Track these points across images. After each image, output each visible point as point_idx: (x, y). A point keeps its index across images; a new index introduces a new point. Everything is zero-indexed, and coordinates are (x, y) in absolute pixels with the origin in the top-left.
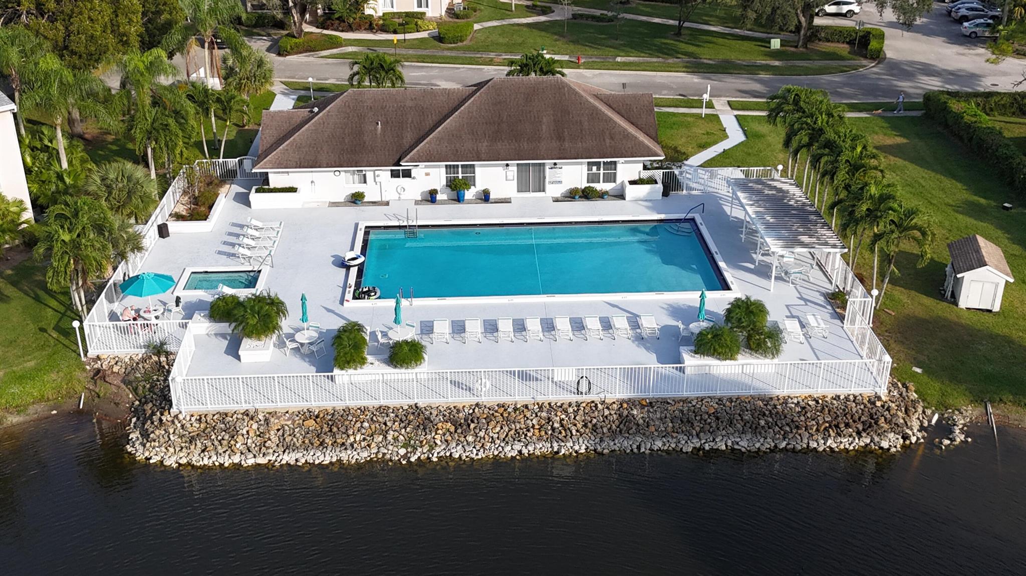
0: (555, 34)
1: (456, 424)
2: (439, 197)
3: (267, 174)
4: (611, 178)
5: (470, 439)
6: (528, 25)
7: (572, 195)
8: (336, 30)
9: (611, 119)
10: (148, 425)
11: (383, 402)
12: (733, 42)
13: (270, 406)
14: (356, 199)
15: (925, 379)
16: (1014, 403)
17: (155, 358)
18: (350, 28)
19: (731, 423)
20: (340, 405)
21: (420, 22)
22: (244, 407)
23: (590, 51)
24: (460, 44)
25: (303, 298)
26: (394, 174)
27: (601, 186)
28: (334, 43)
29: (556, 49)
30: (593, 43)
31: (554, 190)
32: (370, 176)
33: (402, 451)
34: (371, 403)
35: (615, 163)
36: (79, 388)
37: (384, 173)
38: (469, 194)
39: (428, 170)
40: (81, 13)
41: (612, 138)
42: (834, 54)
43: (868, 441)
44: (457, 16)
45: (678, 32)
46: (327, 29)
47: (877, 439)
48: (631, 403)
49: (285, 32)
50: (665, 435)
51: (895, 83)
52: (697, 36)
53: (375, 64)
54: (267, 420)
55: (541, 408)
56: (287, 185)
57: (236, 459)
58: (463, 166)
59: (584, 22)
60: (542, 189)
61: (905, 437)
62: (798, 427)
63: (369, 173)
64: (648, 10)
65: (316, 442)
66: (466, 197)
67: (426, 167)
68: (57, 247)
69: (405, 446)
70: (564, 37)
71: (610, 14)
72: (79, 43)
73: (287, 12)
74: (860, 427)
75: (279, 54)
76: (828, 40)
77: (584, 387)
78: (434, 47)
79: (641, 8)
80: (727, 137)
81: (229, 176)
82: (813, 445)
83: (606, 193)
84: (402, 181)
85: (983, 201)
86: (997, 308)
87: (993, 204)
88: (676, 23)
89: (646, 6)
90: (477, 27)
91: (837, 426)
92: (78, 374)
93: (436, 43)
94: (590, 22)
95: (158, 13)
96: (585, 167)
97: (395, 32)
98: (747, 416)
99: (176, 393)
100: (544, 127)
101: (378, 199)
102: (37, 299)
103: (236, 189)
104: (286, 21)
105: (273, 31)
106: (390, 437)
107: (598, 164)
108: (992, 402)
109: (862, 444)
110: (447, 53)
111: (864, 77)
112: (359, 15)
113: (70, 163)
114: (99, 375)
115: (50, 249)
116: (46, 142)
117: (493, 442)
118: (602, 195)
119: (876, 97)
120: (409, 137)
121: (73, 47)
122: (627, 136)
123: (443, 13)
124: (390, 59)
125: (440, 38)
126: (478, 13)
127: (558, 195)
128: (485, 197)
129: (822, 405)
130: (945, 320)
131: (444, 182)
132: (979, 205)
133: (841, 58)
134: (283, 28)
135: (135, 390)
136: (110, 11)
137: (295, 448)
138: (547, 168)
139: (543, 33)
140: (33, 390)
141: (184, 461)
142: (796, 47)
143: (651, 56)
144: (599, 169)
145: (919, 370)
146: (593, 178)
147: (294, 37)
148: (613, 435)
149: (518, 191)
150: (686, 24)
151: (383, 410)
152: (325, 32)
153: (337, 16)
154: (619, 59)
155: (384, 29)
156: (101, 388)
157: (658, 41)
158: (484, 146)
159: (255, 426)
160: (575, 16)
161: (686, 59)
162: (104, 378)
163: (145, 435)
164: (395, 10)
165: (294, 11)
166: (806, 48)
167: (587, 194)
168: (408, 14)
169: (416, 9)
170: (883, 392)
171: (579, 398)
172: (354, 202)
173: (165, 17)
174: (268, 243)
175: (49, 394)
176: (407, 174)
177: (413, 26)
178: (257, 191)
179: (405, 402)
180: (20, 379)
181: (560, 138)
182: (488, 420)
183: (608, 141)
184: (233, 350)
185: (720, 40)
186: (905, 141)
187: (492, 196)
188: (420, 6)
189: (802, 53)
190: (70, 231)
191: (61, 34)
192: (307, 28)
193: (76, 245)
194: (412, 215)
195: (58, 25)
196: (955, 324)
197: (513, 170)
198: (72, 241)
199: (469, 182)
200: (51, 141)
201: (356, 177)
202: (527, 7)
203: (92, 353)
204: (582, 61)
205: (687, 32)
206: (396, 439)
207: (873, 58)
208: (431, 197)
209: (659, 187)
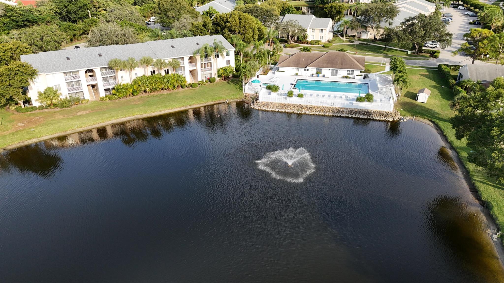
0: (353, 47)
1: (307, 108)
2: (314, 75)
3: (279, 68)
4: (352, 74)
5: (309, 110)
6: (347, 45)
7: (343, 77)
8: (299, 43)
9: (354, 61)
10: (254, 103)
11: (295, 103)
12: (399, 52)
13: (275, 102)
14: (297, 74)
15: (403, 111)
16: (420, 117)
17: (256, 94)
18: (302, 43)
19: (359, 113)
20: (287, 103)
21: (319, 43)
22: (270, 102)
23: (360, 51)
24: (328, 48)
25: (283, 85)
26: (305, 70)
27: (349, 76)
28: (298, 46)
29: (352, 50)
30: (362, 49)
31: (339, 76)
32: (300, 70)
33: (297, 111)
34: (293, 103)
35: (353, 71)
36: (243, 98)
37: (303, 69)
38: (320, 75)
39: (312, 69)
40: (247, 33)
41: (353, 65)
42: (425, 56)
43: (386, 119)
44: (329, 42)
45: (385, 48)
46: (297, 43)
47: (387, 118)
48: (341, 108)
49: (287, 43)
50: (346, 114)
51: (437, 63)
52: (389, 50)
53: (305, 49)
54: (274, 104)
55: (324, 107)
56: (283, 71)
57: (268, 109)
58: (320, 69)
59: (362, 45)
60: (336, 76)
61: (394, 119)
62: (372, 115)
63: (300, 69)
64: (380, 43)
65: (282, 108)
66: (320, 76)
67: (312, 68)
68: (242, 72)
69: (298, 110)
70: (355, 48)
71: (369, 43)
72: (246, 39)
73: (288, 38)
74: (385, 116)
75: (285, 48)
76: (425, 53)
77: (332, 104)
78: (322, 48)
79: (378, 43)
80: (385, 70)
81: (271, 69)
82: (375, 118)
83: (351, 77)
84: (306, 71)
85: (438, 85)
86: (426, 102)
87: (440, 86)
88: (384, 46)
89: (379, 42)
90: (333, 44)
91: (380, 116)
92: (243, 95)
93: (323, 47)
94: (363, 45)
95: (261, 35)
96: (347, 71)
97: (313, 44)
98: (363, 112)
99: (260, 98)
100: (339, 62)
101: (301, 75)
102: (235, 84)
103: (272, 71)
104: (288, 40)
105: (284, 43)
106: (295, 109)
107: (349, 71)
108: (415, 116)
109: (385, 119)
110: (324, 50)
111: (429, 61)
112: (305, 40)
113: (242, 62)
114: (246, 96)
115: (241, 73)
116: (238, 58)
117: (314, 111)
118: (349, 78)
119: (429, 65)
120: (309, 62)
121: (245, 40)
122: (357, 65)
123: (326, 41)
124: (309, 48)
125: (324, 47)
126: (335, 42)
127: (340, 77)
128: (324, 76)
129: (378, 112)
130: (413, 103)
131: (315, 72)
132: (437, 86)
133: (426, 57)
134: (287, 42)
135: (252, 99)
136: (252, 34)
137: (278, 108)
138: (338, 71)
139: (350, 47)
140: (235, 97)
141: (260, 109)
142: (415, 54)
143: (375, 53)
144: (350, 72)
145: (402, 110)
146: (348, 74)
147: (289, 44)
148: (336, 113)
149: (331, 76)
150: (387, 47)
151: (295, 105)
152: (296, 44)
153: (300, 40)
154: (367, 54)
155: (310, 44)
156: (246, 98)
157: (379, 50)
158: (325, 65)
159: (272, 104)
160: (360, 43)
161: (384, 54)
162: (247, 96)
163: (254, 104)
164: (314, 40)
165: (290, 38)
166: (417, 54)
167: (346, 77)
168: (317, 41)
169: (319, 40)
170: (392, 111)
171: (331, 106)
172: (296, 75)
173: (262, 36)
174: (278, 80)
175: (238, 98)
176: (308, 70)
177: (318, 43)
178: (277, 71)
179: (299, 104)
180: (233, 95)
181: (342, 65)
182: (313, 108)
183: (352, 66)
184: (270, 94)
185: (396, 51)
186: (428, 74)
187: (325, 76)
188: (320, 39)
189: (416, 55)
190: (245, 70)
191: (243, 37)
192: (292, 42)
193: (245, 72)
194: (307, 78)
195: (243, 35)
196: (415, 104)
197: (331, 71)
198: (245, 71)
199: (321, 73)
200: (239, 58)
201: (297, 70)
202: (348, 41)
203: (245, 92)
204: (357, 53)
205: (387, 49)
206: (296, 109)
207: (434, 57)
208: (312, 75)
209: (363, 77)
